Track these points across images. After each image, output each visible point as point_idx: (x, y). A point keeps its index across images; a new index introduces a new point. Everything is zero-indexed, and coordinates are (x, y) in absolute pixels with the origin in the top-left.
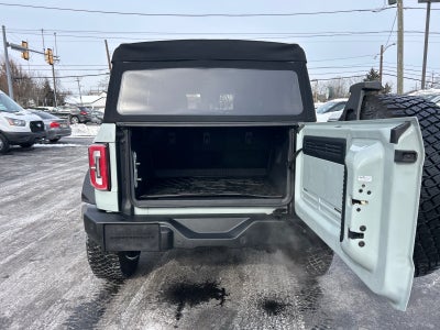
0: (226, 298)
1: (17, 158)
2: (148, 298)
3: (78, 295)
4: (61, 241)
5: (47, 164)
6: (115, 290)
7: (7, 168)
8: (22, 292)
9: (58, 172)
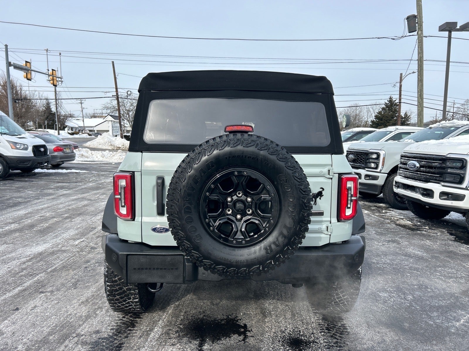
0: (248, 334)
1: (18, 184)
2: (167, 333)
3: (93, 329)
4: (72, 273)
5: (51, 191)
6: (132, 325)
7: (8, 195)
8: (34, 325)
9: (62, 199)
